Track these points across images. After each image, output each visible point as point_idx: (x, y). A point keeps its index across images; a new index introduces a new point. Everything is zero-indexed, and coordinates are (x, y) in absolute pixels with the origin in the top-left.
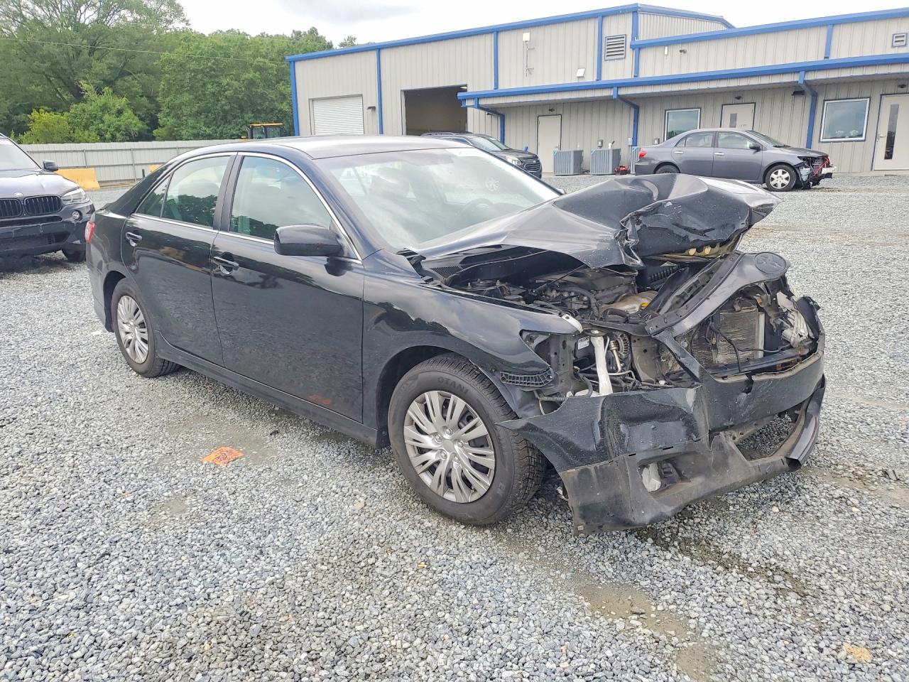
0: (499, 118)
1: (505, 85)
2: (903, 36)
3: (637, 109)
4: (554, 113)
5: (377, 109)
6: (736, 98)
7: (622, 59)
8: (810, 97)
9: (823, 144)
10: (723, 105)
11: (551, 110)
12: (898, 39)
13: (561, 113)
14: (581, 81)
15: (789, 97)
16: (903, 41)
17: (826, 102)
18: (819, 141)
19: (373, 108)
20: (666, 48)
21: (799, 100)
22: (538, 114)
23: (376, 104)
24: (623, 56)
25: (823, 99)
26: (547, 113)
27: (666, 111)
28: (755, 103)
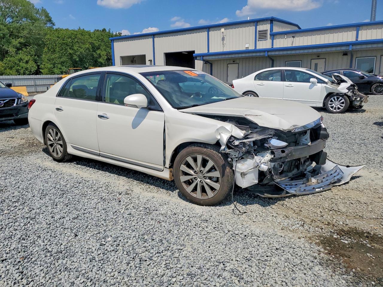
0: (210, 65)
1: (212, 51)
3: (273, 61)
5: (153, 61)
10: (311, 59)
11: (234, 61)
13: (238, 62)
14: (247, 49)
15: (341, 56)
17: (357, 58)
19: (151, 61)
20: (286, 35)
21: (345, 57)
24: (266, 39)
25: (356, 57)
26: (232, 63)
27: (286, 62)
28: (326, 59)
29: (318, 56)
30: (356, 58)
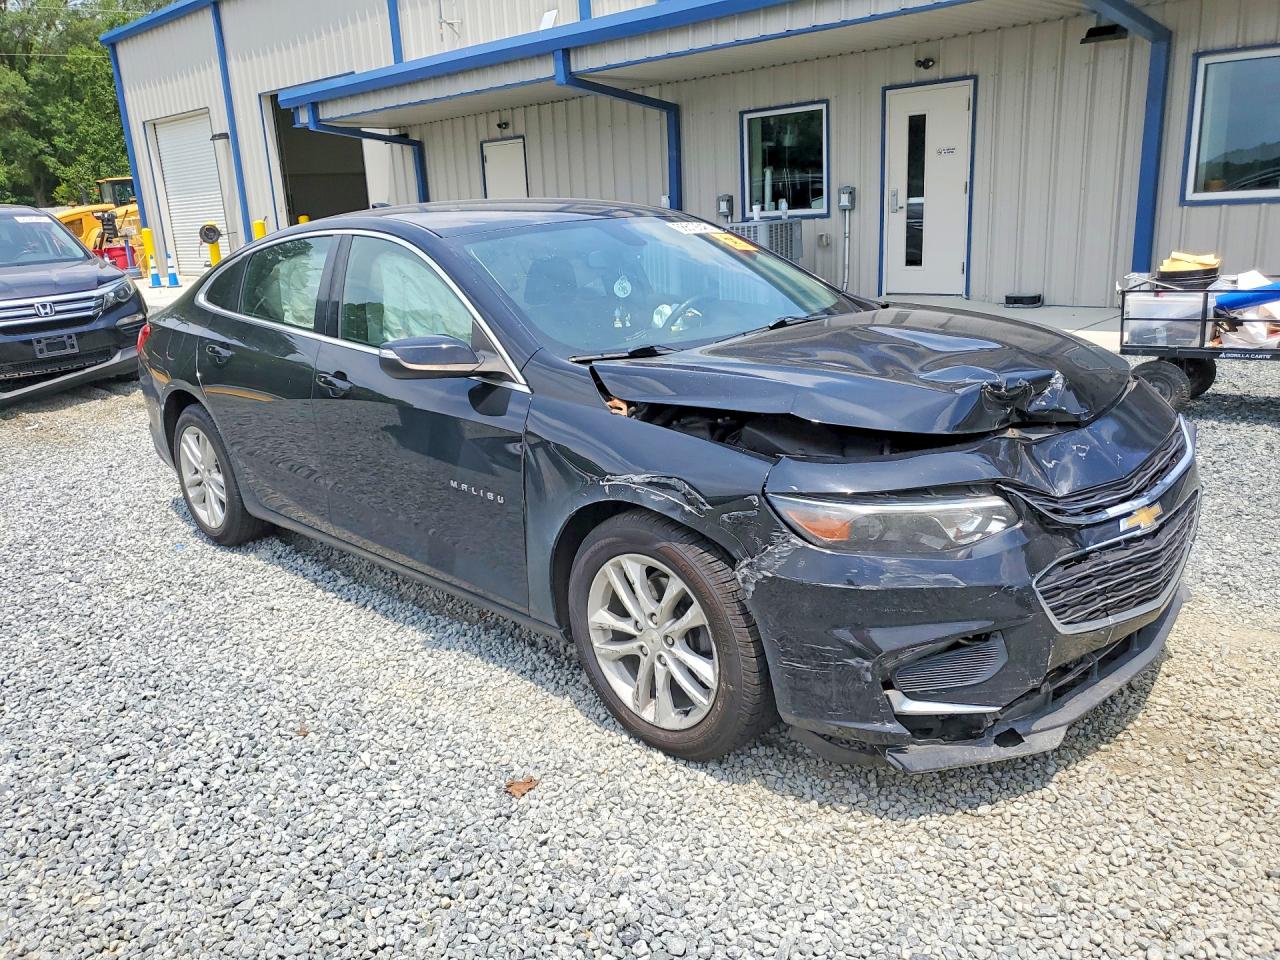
0: (414, 152)
3: (673, 112)
4: (508, 132)
5: (231, 136)
6: (918, 64)
8: (1150, 44)
9: (1195, 210)
10: (885, 89)
11: (502, 125)
13: (522, 132)
17: (1203, 61)
18: (1183, 201)
19: (224, 136)
21: (1111, 49)
22: (481, 139)
23: (226, 129)
25: (1193, 47)
26: (496, 132)
27: (742, 114)
28: (975, 78)
29: (924, 64)
30: (1197, 56)
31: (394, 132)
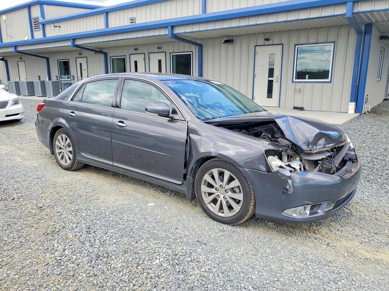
2: (133, 20)
4: (22, 60)
6: (79, 54)
7: (39, 30)
11: (20, 58)
12: (132, 20)
13: (24, 60)
16: (133, 22)
22: (17, 61)
24: (39, 29)
27: (57, 60)
28: (86, 57)
30: (110, 57)
31: (2, 58)
